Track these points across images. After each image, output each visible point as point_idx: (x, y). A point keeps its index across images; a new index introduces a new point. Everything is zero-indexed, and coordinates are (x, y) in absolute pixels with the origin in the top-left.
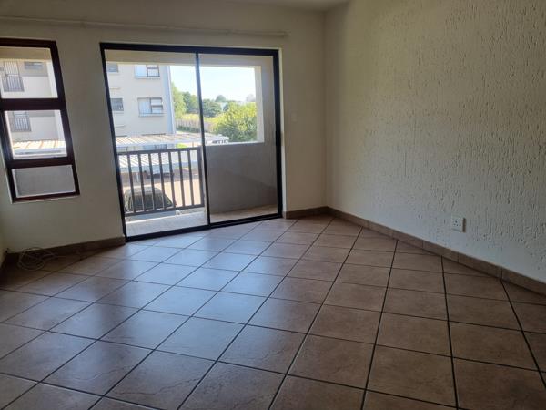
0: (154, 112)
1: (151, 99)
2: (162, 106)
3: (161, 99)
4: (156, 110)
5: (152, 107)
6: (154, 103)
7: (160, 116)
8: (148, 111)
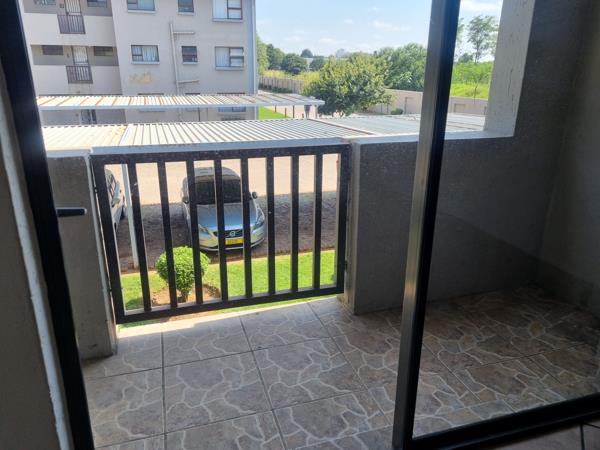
0: (233, 65)
1: (230, 48)
2: (242, 58)
3: (242, 48)
4: (235, 63)
5: (231, 58)
6: (234, 53)
7: (240, 70)
8: (227, 63)
